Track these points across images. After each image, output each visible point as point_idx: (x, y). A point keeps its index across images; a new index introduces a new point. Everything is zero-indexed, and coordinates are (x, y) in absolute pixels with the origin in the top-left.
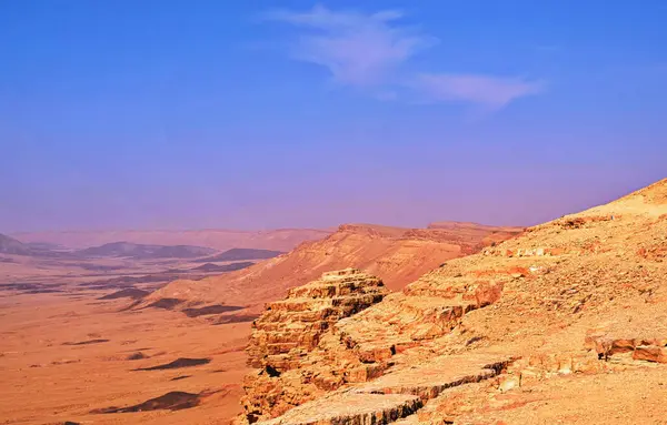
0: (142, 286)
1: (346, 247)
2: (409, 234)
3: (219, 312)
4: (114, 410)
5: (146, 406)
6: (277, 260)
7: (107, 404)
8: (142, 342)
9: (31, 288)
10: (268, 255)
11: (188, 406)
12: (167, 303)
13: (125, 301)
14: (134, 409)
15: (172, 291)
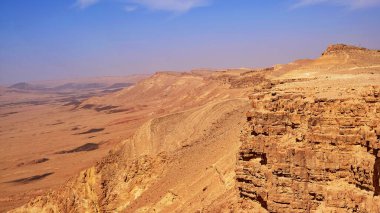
0: (79, 100)
1: (159, 80)
2: (183, 74)
3: (109, 109)
4: (64, 152)
5: (77, 150)
6: (132, 87)
7: (61, 150)
8: (78, 122)
9: (36, 103)
10: (130, 85)
11: (94, 149)
12: (88, 107)
13: (72, 106)
14: (72, 151)
15: (91, 101)
